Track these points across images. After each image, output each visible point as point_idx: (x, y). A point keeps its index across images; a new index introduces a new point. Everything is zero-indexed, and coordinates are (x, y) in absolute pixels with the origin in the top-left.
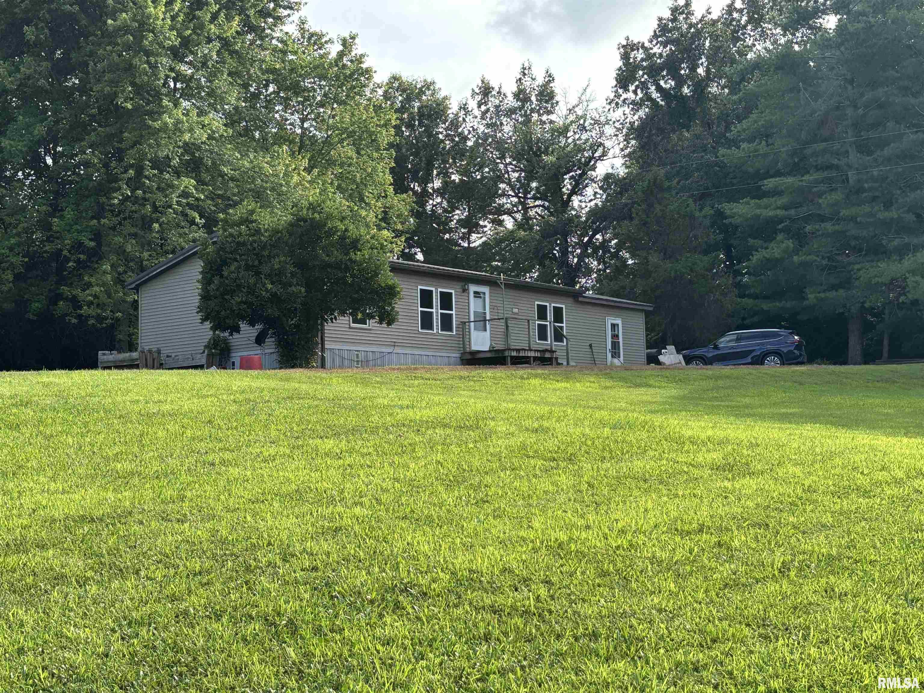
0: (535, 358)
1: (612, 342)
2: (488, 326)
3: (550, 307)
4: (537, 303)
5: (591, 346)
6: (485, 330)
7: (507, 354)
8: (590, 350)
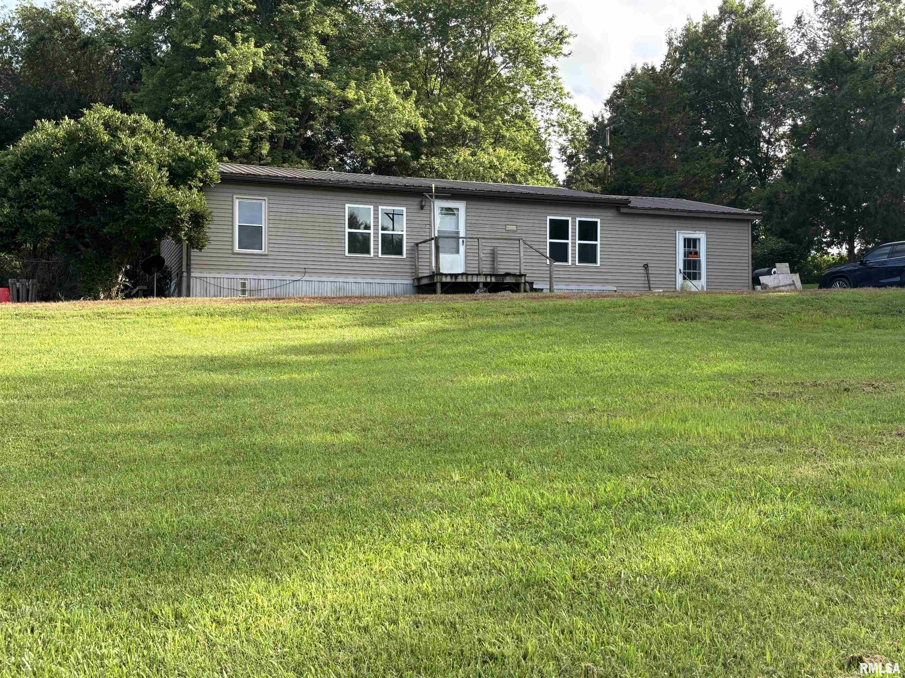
0: (486, 284)
1: (685, 261)
2: (462, 248)
3: (574, 222)
4: (549, 218)
5: (646, 267)
6: (458, 252)
7: (436, 279)
8: (645, 272)
